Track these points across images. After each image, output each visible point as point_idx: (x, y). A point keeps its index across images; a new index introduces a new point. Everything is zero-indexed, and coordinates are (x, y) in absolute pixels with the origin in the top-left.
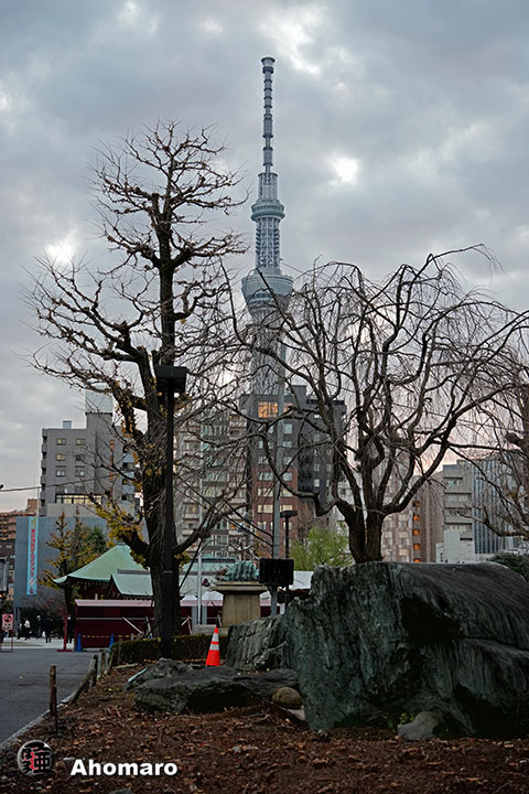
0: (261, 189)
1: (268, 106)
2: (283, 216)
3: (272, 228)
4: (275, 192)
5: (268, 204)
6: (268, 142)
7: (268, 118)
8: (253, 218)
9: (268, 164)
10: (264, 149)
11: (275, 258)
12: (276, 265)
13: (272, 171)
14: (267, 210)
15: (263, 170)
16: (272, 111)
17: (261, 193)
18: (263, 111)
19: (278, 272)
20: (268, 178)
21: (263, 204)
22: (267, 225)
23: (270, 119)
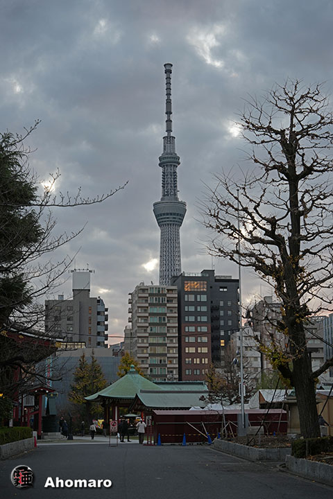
0: (165, 146)
1: (168, 94)
2: (179, 164)
3: (172, 171)
4: (174, 149)
5: (170, 156)
6: (169, 117)
7: (169, 102)
8: (160, 165)
9: (169, 130)
10: (167, 121)
11: (174, 190)
12: (175, 194)
13: (172, 135)
14: (169, 160)
15: (166, 134)
16: (171, 97)
17: (165, 149)
18: (166, 97)
19: (177, 199)
20: (169, 140)
21: (167, 156)
22: (169, 170)
23: (170, 102)
